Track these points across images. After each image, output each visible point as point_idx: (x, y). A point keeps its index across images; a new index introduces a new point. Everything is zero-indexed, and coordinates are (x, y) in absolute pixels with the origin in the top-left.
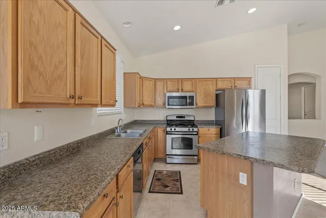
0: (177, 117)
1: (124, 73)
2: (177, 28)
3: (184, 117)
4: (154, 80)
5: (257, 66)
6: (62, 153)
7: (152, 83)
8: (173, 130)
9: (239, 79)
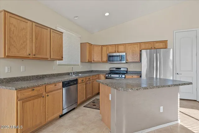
0: (116, 69)
1: (81, 43)
2: (107, 14)
3: (120, 69)
4: (101, 46)
5: (175, 32)
6: (33, 78)
7: (100, 48)
8: (110, 76)
9: (157, 42)
